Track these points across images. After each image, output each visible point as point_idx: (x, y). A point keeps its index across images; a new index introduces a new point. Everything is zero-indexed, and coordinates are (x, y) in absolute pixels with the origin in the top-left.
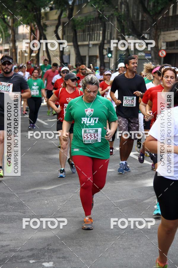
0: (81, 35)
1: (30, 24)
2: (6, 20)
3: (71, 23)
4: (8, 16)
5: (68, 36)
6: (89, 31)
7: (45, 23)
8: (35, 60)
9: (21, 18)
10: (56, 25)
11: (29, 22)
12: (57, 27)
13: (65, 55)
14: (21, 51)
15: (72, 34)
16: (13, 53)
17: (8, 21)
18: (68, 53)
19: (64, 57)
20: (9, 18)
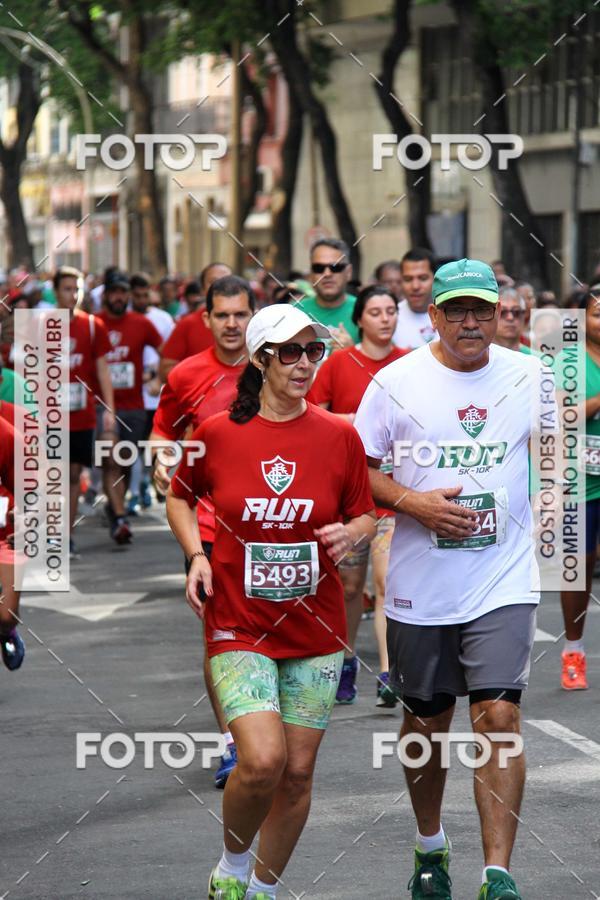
0: (531, 95)
1: (235, 46)
2: (100, 31)
3: (471, 30)
4: (109, 9)
5: (452, 106)
6: (574, 71)
7: (322, 37)
8: (267, 250)
9: (185, 16)
10: (383, 45)
11: (228, 36)
12: (390, 61)
13: (439, 214)
14: (189, 202)
15: (478, 96)
16: (140, 217)
17: (110, 37)
18: (458, 204)
19: (434, 226)
20: (114, 19)
